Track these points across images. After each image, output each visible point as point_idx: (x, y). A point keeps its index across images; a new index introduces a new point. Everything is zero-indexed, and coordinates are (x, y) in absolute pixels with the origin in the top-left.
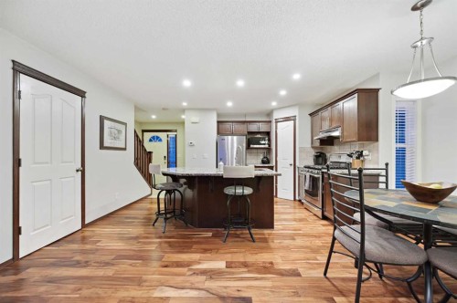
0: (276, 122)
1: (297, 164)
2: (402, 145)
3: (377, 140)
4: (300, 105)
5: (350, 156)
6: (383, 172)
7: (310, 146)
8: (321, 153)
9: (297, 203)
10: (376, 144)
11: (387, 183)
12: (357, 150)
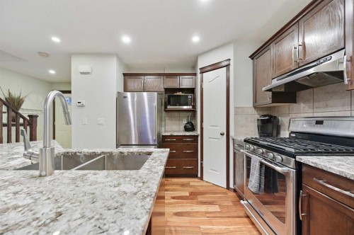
0: (202, 73)
1: (232, 134)
7: (251, 105)
8: (271, 117)
9: (232, 194)
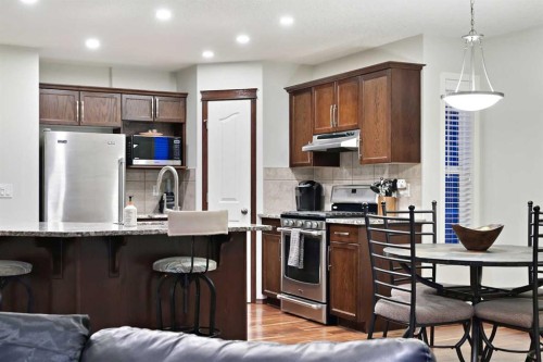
0: (206, 100)
1: (259, 211)
2: (453, 170)
3: (418, 160)
4: (267, 64)
5: (375, 189)
6: (429, 217)
7: (287, 166)
8: (313, 183)
10: (416, 167)
11: (434, 235)
12: (386, 177)
